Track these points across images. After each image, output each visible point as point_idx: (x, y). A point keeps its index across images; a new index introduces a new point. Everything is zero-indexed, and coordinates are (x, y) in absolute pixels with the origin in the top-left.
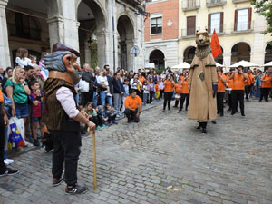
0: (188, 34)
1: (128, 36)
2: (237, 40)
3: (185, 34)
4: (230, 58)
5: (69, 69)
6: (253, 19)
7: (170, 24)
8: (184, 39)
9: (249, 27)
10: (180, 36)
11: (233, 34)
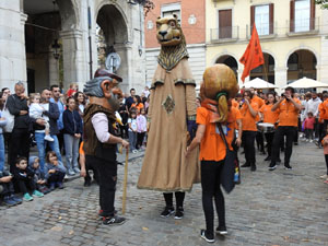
0: (220, 37)
1: (118, 39)
2: (295, 46)
3: (216, 36)
4: (285, 73)
5: (106, 94)
6: (317, 15)
7: (192, 21)
8: (215, 43)
9: (312, 26)
10: (208, 40)
11: (289, 37)
